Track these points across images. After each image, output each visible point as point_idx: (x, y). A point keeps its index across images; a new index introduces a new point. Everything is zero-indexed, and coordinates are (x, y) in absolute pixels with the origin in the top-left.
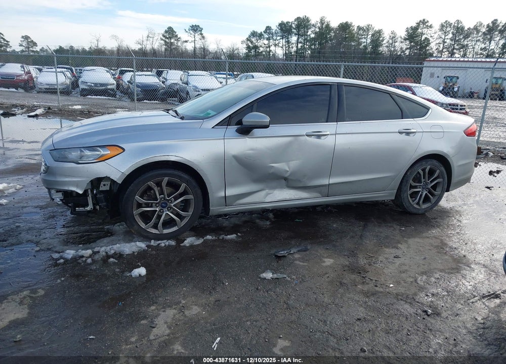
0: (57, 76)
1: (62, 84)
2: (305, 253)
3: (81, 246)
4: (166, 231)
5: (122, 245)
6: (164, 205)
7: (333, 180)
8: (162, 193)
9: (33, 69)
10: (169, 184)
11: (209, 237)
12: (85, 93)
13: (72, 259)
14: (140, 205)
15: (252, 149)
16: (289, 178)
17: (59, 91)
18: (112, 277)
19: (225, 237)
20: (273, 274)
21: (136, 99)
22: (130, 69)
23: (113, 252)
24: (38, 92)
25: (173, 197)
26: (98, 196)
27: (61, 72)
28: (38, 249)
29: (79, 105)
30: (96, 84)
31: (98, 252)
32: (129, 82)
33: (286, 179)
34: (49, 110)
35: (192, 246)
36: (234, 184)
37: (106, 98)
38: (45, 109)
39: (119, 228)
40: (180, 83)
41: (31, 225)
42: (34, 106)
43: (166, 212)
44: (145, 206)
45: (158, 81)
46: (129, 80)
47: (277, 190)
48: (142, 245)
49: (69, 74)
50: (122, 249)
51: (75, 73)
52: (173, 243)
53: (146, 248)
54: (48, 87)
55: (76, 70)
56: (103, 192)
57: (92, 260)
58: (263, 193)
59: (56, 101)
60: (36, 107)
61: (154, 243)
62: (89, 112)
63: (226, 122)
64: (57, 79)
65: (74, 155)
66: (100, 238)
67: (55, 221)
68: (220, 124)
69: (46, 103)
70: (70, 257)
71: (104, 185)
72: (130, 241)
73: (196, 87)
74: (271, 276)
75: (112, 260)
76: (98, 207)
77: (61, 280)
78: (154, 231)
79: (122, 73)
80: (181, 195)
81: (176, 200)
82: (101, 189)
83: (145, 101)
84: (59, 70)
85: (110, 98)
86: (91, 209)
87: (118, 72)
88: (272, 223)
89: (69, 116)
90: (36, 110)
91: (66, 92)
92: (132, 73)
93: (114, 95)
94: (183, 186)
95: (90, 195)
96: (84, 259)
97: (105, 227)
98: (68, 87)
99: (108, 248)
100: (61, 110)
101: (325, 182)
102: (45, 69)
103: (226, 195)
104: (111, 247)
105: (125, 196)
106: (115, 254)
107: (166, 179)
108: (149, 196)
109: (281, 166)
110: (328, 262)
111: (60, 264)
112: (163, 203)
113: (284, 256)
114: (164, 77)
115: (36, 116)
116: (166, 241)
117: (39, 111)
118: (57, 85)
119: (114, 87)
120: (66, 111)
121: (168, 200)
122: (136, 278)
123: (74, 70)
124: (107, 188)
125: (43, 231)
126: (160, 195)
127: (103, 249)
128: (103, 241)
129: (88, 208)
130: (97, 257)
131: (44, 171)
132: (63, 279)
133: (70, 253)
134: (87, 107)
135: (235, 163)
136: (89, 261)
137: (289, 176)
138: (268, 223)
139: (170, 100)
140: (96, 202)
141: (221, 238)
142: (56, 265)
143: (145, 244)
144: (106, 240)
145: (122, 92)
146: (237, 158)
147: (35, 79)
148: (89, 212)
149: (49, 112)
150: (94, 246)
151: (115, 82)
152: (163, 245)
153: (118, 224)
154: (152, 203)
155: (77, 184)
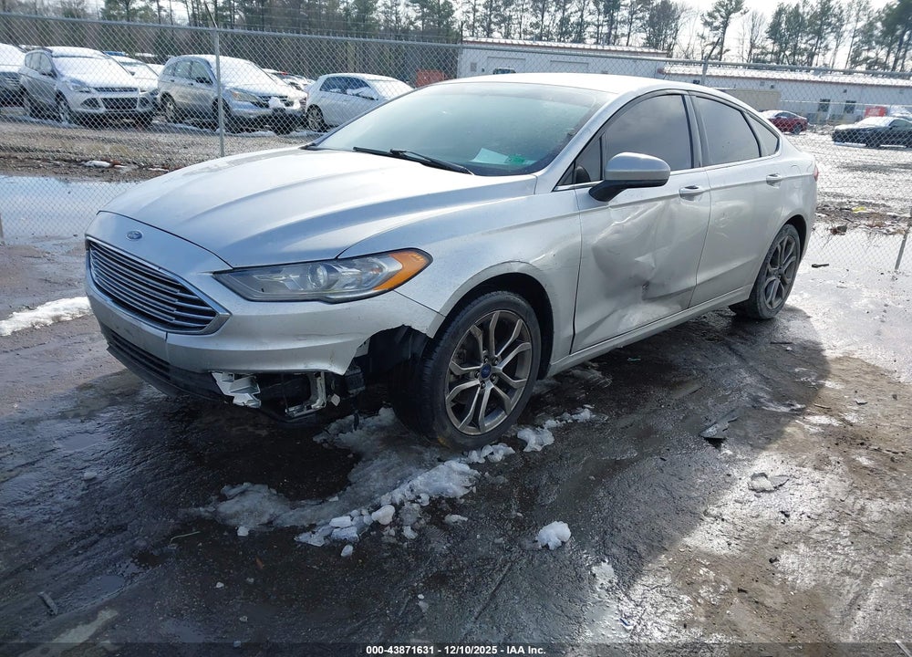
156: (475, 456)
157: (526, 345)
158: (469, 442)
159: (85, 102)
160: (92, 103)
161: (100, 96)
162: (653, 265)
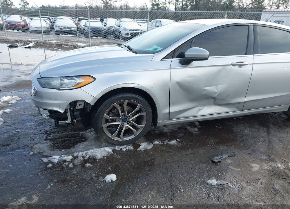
0: (41, 22)
1: (44, 27)
2: (234, 158)
3: (64, 150)
4: (126, 139)
5: (95, 150)
6: (124, 120)
7: (248, 99)
8: (123, 111)
9: (27, 19)
10: (129, 104)
11: (157, 143)
12: (58, 33)
13: (58, 163)
14: (107, 121)
15: (191, 77)
16: (217, 97)
17: (42, 32)
18: (90, 183)
19: (168, 142)
20: (217, 180)
21: (90, 36)
22: (84, 18)
23: (88, 156)
24: (31, 32)
25: (131, 114)
26: (75, 113)
27: (43, 20)
28: (32, 153)
29: (55, 40)
30: (64, 28)
31: (77, 157)
32: (84, 26)
33: (214, 98)
34: (37, 44)
35: (146, 151)
36: (176, 103)
37: (71, 35)
38: (35, 43)
39: (90, 134)
40: (116, 26)
41: (27, 131)
42: (28, 41)
43: (126, 126)
44: (111, 121)
45: (102, 25)
46: (84, 24)
47: (207, 106)
48: (109, 150)
49: (48, 21)
50: (95, 153)
51: (51, 20)
52: (131, 148)
53: (113, 153)
54: (36, 29)
55: (52, 19)
56: (78, 110)
57: (73, 164)
58: (197, 109)
59: (41, 38)
60: (29, 41)
61: (118, 148)
62: (61, 45)
63: (171, 56)
64: (41, 24)
65: (56, 82)
66: (77, 143)
67: (44, 127)
68: (166, 57)
69: (35, 39)
70: (56, 161)
71: (80, 105)
72: (100, 147)
73: (126, 29)
74: (216, 182)
75: (88, 164)
76: (75, 121)
77: (51, 186)
78: (118, 139)
79: (80, 20)
80: (137, 112)
81: (133, 116)
82: (77, 108)
83: (94, 37)
84: (42, 19)
85: (73, 36)
86: (70, 122)
87: (77, 20)
88: (200, 129)
89: (50, 47)
90: (29, 43)
91: (47, 32)
92: (85, 21)
93: (75, 34)
94: (139, 105)
95: (69, 112)
96: (67, 164)
97: (80, 133)
98: (48, 29)
99: (84, 153)
100: (44, 44)
101: (242, 100)
102: (34, 18)
103: (170, 112)
104: (86, 152)
105: (96, 114)
106: (90, 158)
107: (126, 101)
108: (114, 113)
109: (212, 89)
110: (256, 167)
111: (49, 168)
112: (124, 119)
113: (219, 162)
114: (105, 23)
115: (29, 47)
116: (126, 146)
117: (31, 44)
118: (41, 28)
119: (75, 29)
120: (47, 44)
121: (128, 117)
122: (109, 183)
123: (51, 19)
124: (82, 107)
125: (36, 136)
126: (122, 113)
127: (80, 154)
128: (80, 146)
129: (68, 122)
130: (76, 161)
131: (34, 93)
132: (52, 184)
133: (56, 158)
134: (60, 41)
135: (177, 87)
136: (71, 165)
137: (217, 96)
138: (197, 129)
139: (109, 37)
140: (73, 117)
141: (166, 143)
142: (46, 169)
143: (111, 149)
144: (82, 145)
145: (80, 32)
146: (179, 84)
147: (28, 25)
148: (68, 124)
149: (38, 45)
150: (73, 151)
151: (76, 26)
152: (124, 150)
153: (89, 130)
154: (116, 119)
155: (59, 106)
156: (117, 148)
157: (144, 114)
158: (115, 143)
159: (126, 34)
160: (127, 34)
161: (129, 32)
162: (217, 92)
